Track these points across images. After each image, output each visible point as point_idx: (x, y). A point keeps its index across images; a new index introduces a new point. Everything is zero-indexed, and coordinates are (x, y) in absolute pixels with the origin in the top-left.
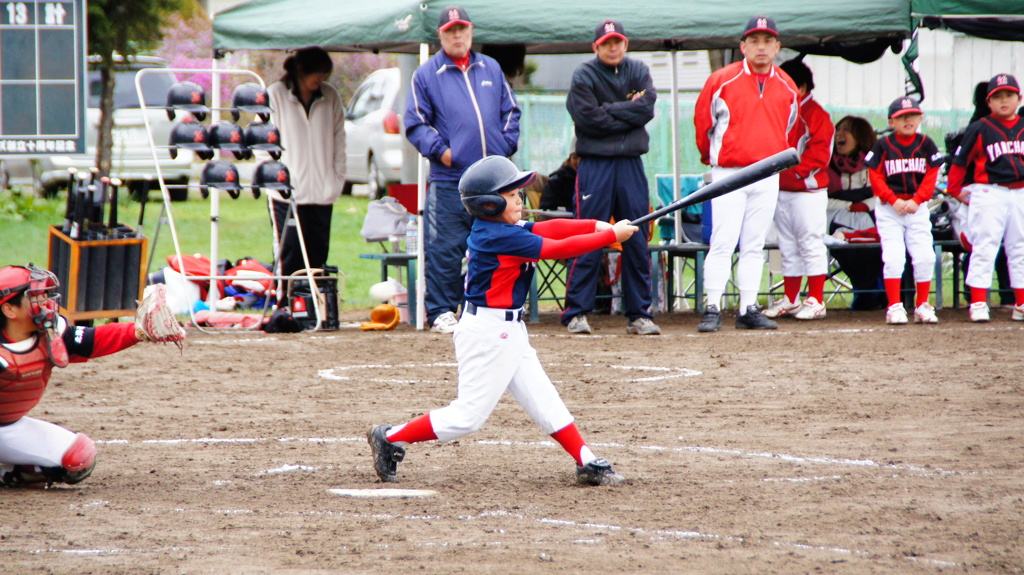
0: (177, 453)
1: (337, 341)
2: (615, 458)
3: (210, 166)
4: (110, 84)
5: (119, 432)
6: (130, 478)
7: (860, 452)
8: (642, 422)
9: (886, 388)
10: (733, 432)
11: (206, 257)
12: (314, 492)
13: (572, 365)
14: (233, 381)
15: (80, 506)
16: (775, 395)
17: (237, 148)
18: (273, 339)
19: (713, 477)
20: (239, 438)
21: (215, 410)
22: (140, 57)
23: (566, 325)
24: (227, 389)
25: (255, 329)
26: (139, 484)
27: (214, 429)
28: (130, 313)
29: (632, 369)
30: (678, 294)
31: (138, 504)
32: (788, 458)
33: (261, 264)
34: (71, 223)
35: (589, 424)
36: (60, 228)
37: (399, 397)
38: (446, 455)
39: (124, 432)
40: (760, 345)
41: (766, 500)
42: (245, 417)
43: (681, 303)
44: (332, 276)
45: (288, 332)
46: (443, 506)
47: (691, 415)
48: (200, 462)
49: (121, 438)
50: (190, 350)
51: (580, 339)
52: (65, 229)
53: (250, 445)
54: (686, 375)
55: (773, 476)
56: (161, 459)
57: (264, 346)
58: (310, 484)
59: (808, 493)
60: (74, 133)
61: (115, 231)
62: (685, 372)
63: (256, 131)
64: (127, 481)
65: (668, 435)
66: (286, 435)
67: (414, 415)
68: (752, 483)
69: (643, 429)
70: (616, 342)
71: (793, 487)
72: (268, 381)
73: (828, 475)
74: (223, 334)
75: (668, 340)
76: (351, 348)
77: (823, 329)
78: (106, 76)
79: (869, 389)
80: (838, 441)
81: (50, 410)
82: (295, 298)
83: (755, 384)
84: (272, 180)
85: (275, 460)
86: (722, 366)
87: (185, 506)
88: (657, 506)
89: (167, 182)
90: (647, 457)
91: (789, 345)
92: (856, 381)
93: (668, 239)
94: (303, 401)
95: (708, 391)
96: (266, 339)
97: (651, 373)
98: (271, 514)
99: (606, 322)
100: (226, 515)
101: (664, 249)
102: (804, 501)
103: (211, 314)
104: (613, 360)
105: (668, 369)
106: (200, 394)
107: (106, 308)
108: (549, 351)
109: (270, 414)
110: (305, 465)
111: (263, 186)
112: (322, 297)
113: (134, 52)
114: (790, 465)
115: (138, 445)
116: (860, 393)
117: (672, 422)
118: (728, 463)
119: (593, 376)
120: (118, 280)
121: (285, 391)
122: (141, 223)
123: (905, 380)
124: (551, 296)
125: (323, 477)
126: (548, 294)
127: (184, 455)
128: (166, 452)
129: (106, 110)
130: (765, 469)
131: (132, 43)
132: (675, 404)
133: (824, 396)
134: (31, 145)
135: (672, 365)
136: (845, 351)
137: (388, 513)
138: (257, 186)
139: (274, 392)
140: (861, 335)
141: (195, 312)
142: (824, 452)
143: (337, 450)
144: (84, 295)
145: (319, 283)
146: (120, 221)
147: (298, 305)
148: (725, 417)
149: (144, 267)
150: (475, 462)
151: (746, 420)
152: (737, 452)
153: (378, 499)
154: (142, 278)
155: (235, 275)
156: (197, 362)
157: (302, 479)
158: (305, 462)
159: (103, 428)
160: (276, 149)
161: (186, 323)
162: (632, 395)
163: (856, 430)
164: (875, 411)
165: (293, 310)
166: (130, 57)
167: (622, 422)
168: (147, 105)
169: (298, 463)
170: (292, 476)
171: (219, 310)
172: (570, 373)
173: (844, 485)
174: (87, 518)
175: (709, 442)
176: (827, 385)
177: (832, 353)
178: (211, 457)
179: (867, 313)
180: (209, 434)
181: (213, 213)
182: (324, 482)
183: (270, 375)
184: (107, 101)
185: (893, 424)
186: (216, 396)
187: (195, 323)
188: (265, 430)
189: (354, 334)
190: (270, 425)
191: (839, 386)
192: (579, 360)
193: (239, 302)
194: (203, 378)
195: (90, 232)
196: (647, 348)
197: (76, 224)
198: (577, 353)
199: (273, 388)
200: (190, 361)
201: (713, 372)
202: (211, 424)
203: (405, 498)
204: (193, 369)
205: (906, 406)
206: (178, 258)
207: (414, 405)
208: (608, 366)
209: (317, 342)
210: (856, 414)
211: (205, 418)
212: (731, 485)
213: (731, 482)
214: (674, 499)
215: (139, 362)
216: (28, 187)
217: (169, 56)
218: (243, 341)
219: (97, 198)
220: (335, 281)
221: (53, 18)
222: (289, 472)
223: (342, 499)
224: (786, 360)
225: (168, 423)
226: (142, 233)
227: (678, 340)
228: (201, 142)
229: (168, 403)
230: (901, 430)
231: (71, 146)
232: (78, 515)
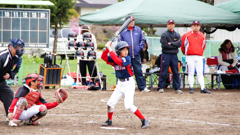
0: (66, 118)
1: (105, 93)
2: (168, 122)
3: (77, 51)
4: (57, 32)
5: (53, 113)
6: (55, 123)
7: (226, 122)
8: (175, 114)
9: (234, 108)
10: (196, 117)
11: (76, 73)
12: (97, 128)
13: (160, 100)
14: (81, 101)
15: (43, 129)
16: (207, 108)
17: (84, 47)
18: (90, 92)
19: (191, 127)
20: (81, 114)
21: (76, 108)
22: (64, 26)
23: (158, 91)
24: (79, 103)
25: (87, 89)
26: (57, 125)
27: (75, 112)
28: (58, 85)
29: (174, 101)
30: (186, 84)
31: (56, 129)
32: (209, 123)
34: (45, 64)
35: (163, 114)
36: (42, 65)
37: (119, 106)
38: (129, 120)
39: (54, 112)
40: (204, 97)
41: (203, 133)
42: (83, 110)
43: (187, 86)
44: (105, 78)
45: (94, 90)
46: (127, 132)
47: (187, 112)
48: (71, 120)
49: (53, 114)
50: (71, 94)
51: (162, 94)
52: (43, 65)
53: (83, 116)
54: (186, 103)
55: (205, 127)
56: (62, 119)
57: (88, 94)
58: (96, 126)
59: (213, 131)
60: (46, 43)
61: (55, 66)
62: (186, 102)
63: (88, 43)
64: (54, 124)
65: (181, 117)
66: (92, 114)
67: (122, 110)
68: (200, 129)
69: (175, 115)
70: (171, 95)
71: (210, 130)
72: (89, 102)
73: (218, 127)
74: (79, 90)
75: (183, 95)
76: (109, 95)
77: (220, 93)
78: (56, 30)
79: (230, 108)
80: (221, 120)
82: (96, 83)
83: (203, 106)
84: (92, 55)
85: (89, 120)
86: (195, 101)
87: (67, 130)
88: (177, 134)
89: (67, 55)
90: (176, 122)
91: (211, 97)
92: (227, 106)
93: (184, 71)
94: (96, 106)
95: (191, 107)
96: (89, 92)
97: (178, 102)
98: (87, 132)
99: (169, 90)
100: (76, 132)
101: (183, 73)
102: (212, 133)
104: (170, 99)
105: (182, 102)
106: (73, 104)
107: (52, 84)
108: (155, 96)
109: (89, 109)
110: (95, 121)
111: (89, 56)
112: (102, 82)
113: (63, 25)
114: (209, 125)
115: (57, 116)
116: (227, 108)
117: (182, 114)
118: (195, 124)
119: (165, 103)
120: (55, 77)
121: (92, 104)
122: (61, 64)
123: (238, 106)
124: (156, 84)
125: (99, 124)
126: (155, 83)
127: (68, 118)
128: (63, 117)
129: (56, 38)
130: (203, 126)
131: (62, 23)
132: (183, 110)
133: (219, 109)
134: (36, 46)
135: (183, 101)
136: (224, 99)
137: (114, 133)
138: (88, 56)
139: (90, 104)
140: (228, 95)
141: (73, 85)
142: (218, 122)
143: (103, 118)
144: (47, 80)
145: (102, 79)
146: (56, 64)
147: (97, 84)
148: (195, 113)
149: (61, 74)
150: (135, 122)
151: (200, 114)
152: (197, 121)
153: (112, 130)
154: (61, 77)
156: (73, 97)
157: (94, 125)
158: (96, 121)
159: (49, 112)
160: (93, 48)
161: (71, 88)
162: (173, 107)
163: (226, 117)
164: (230, 113)
165: (96, 85)
166: (62, 26)
167: (170, 113)
169: (94, 121)
170: (92, 124)
171: (78, 85)
172: (159, 102)
173: (222, 130)
174: (44, 132)
175: (190, 119)
176: (219, 106)
177: (221, 99)
178: (74, 119)
179: (230, 90)
180: (74, 114)
182: (100, 125)
183: (89, 100)
184: (56, 36)
185: (235, 116)
186: (76, 105)
187: (73, 88)
188: (87, 113)
189: (109, 91)
191: (222, 107)
192: (162, 99)
194: (74, 100)
195: (49, 66)
196: (178, 97)
197: (46, 64)
198: (161, 97)
200: (71, 97)
201: (193, 103)
202: (75, 111)
203: (118, 130)
204: (72, 98)
205: (238, 112)
206: (70, 73)
207: (122, 108)
208: (168, 100)
209: (101, 93)
210: (226, 113)
211: (73, 110)
212: (195, 129)
213: (195, 128)
214: (181, 132)
216: (37, 55)
217: (71, 26)
218: (84, 92)
219: (51, 58)
220: (105, 79)
221: (42, 16)
222: (92, 123)
223: (104, 129)
224: (210, 100)
225: (65, 111)
226: (61, 67)
227: (185, 95)
228: (75, 46)
229: (65, 106)
230: (236, 118)
231: (46, 46)
232: (42, 131)
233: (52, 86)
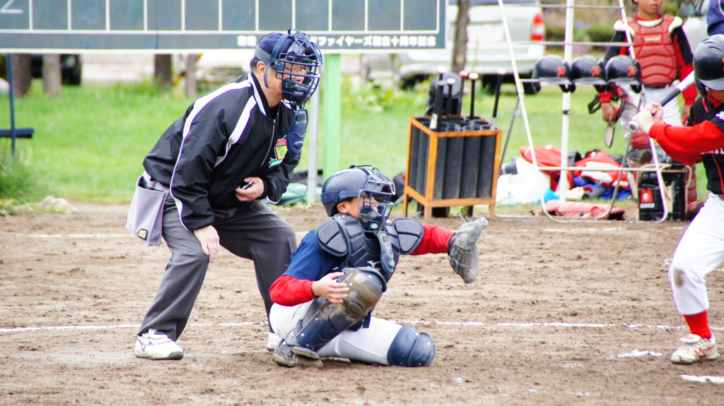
0: (530, 336)
5: (474, 315)
11: (557, 149)
14: (583, 268)
20: (589, 323)
21: (566, 296)
24: (577, 276)
25: (603, 218)
27: (565, 314)
28: (484, 201)
33: (609, 156)
34: (431, 114)
36: (421, 120)
39: (480, 315)
42: (595, 303)
48: (552, 345)
49: (476, 320)
50: (542, 237)
52: (425, 121)
53: (600, 331)
56: (514, 341)
57: (612, 235)
60: (435, 29)
61: (472, 123)
72: (617, 269)
74: (572, 223)
81: (410, 292)
85: (624, 345)
87: (538, 387)
89: (522, 76)
94: (650, 289)
96: (613, 227)
100: (578, 397)
103: (561, 204)
106: (551, 280)
107: (461, 196)
109: (619, 300)
110: (653, 350)
115: (494, 328)
120: (473, 170)
121: (634, 279)
122: (495, 115)
127: (537, 339)
128: (519, 335)
129: (463, 7)
134: (395, 41)
139: (623, 280)
141: (546, 201)
144: (442, 184)
145: (667, 177)
146: (476, 114)
149: (498, 157)
154: (496, 168)
155: (585, 166)
156: (547, 249)
158: (654, 348)
159: (459, 311)
161: (537, 211)
168: (505, 2)
169: (647, 348)
170: (642, 362)
171: (568, 200)
178: (563, 341)
180: (560, 319)
181: (565, 108)
183: (617, 264)
186: (566, 282)
187: (546, 212)
188: (614, 316)
190: (619, 311)
193: (588, 192)
195: (448, 123)
197: (435, 116)
199: (621, 275)
200: (542, 248)
202: (562, 309)
206: (531, 148)
209: (663, 233)
211: (557, 303)
215: (493, 248)
216: (388, 80)
218: (592, 230)
219: (455, 91)
220: (683, 175)
222: (638, 357)
225: (521, 307)
226: (496, 125)
229: (520, 288)
231: (432, 41)
233: (461, 207)
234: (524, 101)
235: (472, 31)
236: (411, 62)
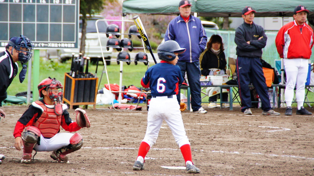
0: (108, 152)
2: (260, 158)
3: (120, 54)
4: (85, 24)
5: (88, 144)
6: (92, 160)
8: (270, 146)
10: (302, 151)
11: (118, 85)
13: (245, 126)
14: (127, 128)
15: (75, 170)
17: (130, 47)
18: (141, 114)
19: (295, 166)
20: (129, 147)
21: (121, 138)
22: (96, 15)
24: (125, 131)
25: (134, 110)
27: (121, 144)
28: (92, 103)
29: (266, 127)
30: (282, 102)
31: (95, 169)
33: (136, 87)
34: (72, 72)
35: (251, 146)
36: (68, 74)
39: (90, 144)
42: (131, 140)
47: (287, 144)
48: (116, 155)
49: (88, 146)
50: (112, 117)
52: (70, 74)
53: (133, 150)
54: (285, 130)
56: (102, 154)
57: (137, 116)
58: (154, 164)
60: (74, 41)
61: (87, 75)
65: (279, 151)
68: (309, 169)
69: (270, 148)
70: (260, 118)
72: (139, 128)
74: (123, 111)
75: (279, 118)
78: (84, 22)
82: (148, 100)
83: (310, 134)
84: (142, 59)
86: (298, 127)
87: (111, 170)
89: (105, 58)
90: (271, 158)
95: (293, 136)
96: (139, 114)
97: (273, 129)
98: (141, 174)
99: (256, 111)
100: (125, 174)
101: (277, 86)
103: (119, 105)
104: (259, 124)
105: (279, 128)
106: (116, 132)
107: (83, 101)
108: (236, 120)
110: (152, 157)
111: (138, 61)
113: (93, 13)
115: (95, 149)
117: (280, 146)
119: (252, 129)
120: (88, 92)
122: (96, 72)
125: (158, 162)
126: (236, 101)
127: (111, 153)
128: (104, 152)
129: (84, 33)
131: (93, 10)
132: (281, 140)
134: (59, 45)
135: (280, 126)
137: (181, 175)
138: (136, 61)
141: (114, 104)
143: (163, 153)
144: (76, 97)
146: (89, 72)
148: (299, 145)
149: (97, 88)
150: (211, 158)
151: (307, 146)
152: (304, 158)
154: (96, 91)
155: (128, 91)
156: (114, 121)
157: (151, 162)
161: (111, 107)
162: (266, 136)
166: (92, 15)
167: (263, 146)
168: (99, 32)
169: (150, 157)
170: (148, 161)
171: (122, 103)
172: (244, 128)
174: (78, 174)
175: (294, 154)
178: (120, 154)
180: (119, 146)
181: (121, 70)
183: (139, 126)
184: (84, 30)
186: (121, 133)
187: (114, 107)
192: (247, 124)
193: (129, 100)
194: (116, 126)
195: (79, 75)
196: (271, 120)
197: (74, 72)
198: (246, 121)
199: (140, 130)
200: (112, 121)
201: (295, 129)
202: (120, 142)
204: (113, 123)
206: (109, 84)
208: (257, 126)
211: (118, 140)
212: (302, 169)
214: (281, 173)
215: (95, 120)
216: (56, 59)
217: (105, 15)
218: (130, 114)
219: (81, 63)
221: (68, 2)
223: (165, 170)
225: (105, 141)
226: (96, 76)
227: (282, 118)
228: (117, 45)
229: (105, 135)
231: (73, 45)
232: (75, 172)
233: (83, 105)
234: (106, 67)
235: (87, 42)
236: (65, 53)
